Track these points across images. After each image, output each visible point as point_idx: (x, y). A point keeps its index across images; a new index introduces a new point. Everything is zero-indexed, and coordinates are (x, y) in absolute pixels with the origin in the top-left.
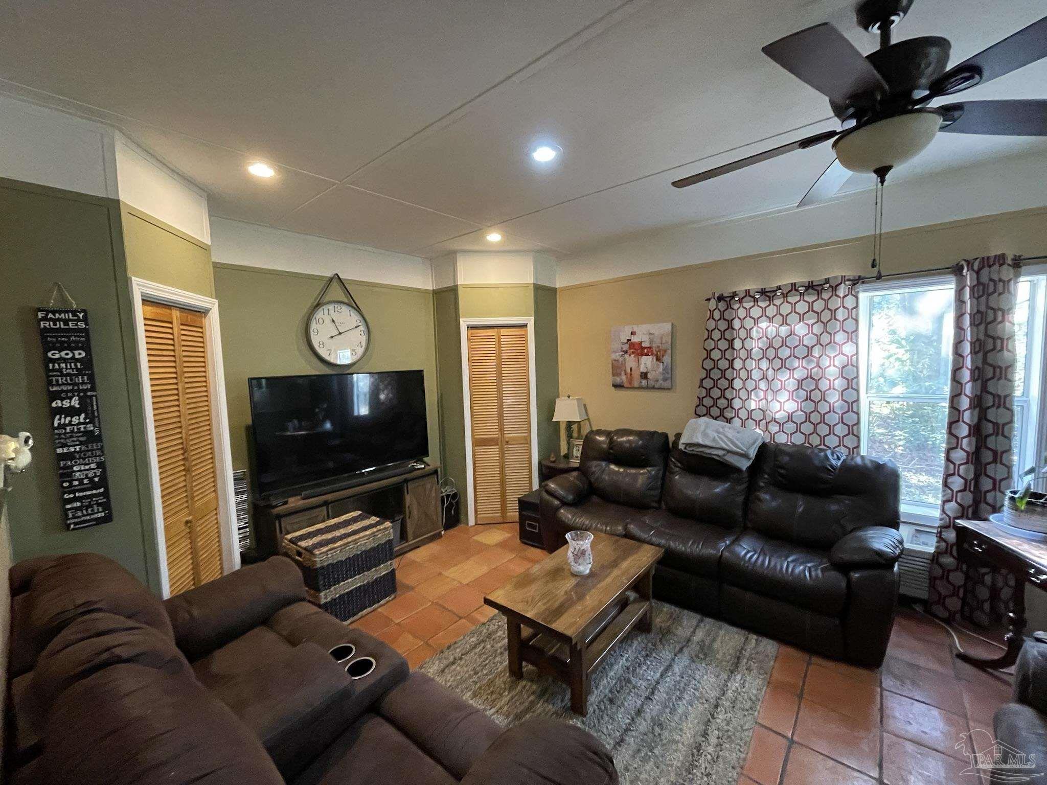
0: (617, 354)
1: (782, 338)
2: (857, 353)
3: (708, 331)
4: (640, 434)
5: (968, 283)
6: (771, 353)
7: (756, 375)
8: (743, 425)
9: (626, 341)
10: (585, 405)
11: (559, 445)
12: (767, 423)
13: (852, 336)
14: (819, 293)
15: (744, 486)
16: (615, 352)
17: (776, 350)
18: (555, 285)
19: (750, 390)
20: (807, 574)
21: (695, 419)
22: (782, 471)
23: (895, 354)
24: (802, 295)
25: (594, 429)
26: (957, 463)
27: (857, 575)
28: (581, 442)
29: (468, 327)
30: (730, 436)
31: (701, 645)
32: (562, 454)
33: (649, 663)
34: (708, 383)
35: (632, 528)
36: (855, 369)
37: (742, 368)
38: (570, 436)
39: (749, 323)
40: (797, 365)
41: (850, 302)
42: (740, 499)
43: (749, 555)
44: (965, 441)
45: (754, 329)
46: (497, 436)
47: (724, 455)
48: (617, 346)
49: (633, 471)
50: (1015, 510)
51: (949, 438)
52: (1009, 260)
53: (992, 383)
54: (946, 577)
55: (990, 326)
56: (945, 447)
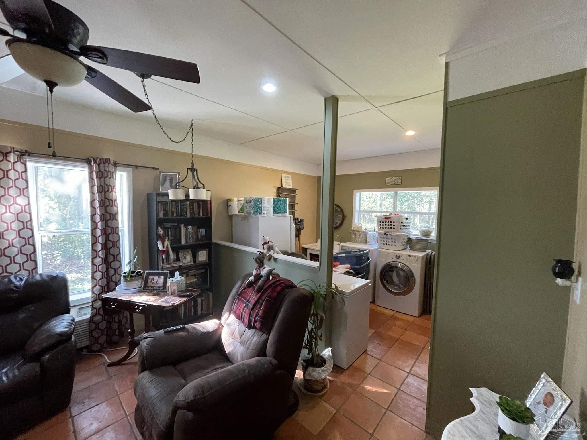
2: (29, 204)
5: (95, 169)
13: (24, 191)
20: (4, 378)
23: (49, 204)
26: (98, 265)
27: (47, 357)
36: (28, 215)
41: (19, 167)
44: (100, 252)
50: (126, 281)
51: (92, 253)
52: (112, 162)
53: (109, 222)
54: (97, 327)
55: (107, 194)
56: (91, 258)
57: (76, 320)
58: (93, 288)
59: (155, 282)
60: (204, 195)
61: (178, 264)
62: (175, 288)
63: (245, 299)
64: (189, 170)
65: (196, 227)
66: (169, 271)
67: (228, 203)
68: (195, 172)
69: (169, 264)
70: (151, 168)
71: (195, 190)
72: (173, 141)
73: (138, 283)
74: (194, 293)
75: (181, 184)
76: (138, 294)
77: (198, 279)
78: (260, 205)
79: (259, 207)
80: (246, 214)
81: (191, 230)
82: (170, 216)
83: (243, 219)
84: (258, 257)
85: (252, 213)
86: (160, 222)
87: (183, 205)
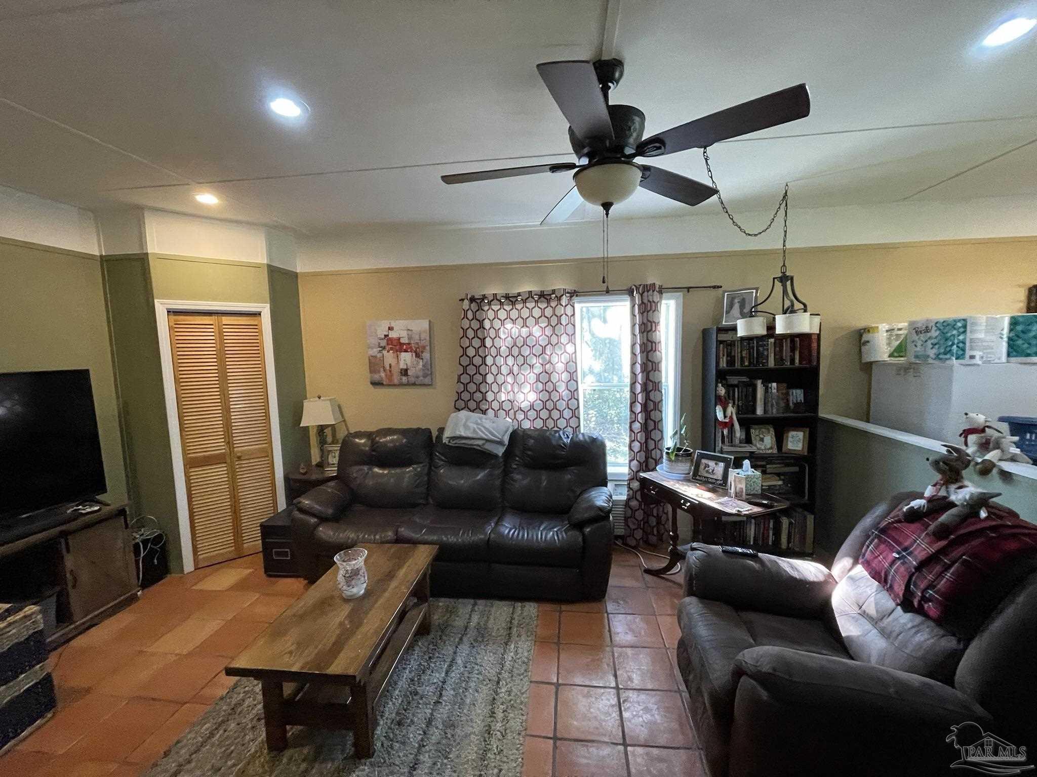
0: (375, 350)
1: (523, 338)
2: (575, 352)
3: (463, 329)
4: (404, 432)
5: (637, 302)
6: (515, 351)
7: (504, 370)
8: (496, 416)
9: (383, 337)
10: (339, 407)
11: (310, 453)
12: (515, 413)
13: (572, 337)
14: (548, 301)
15: (500, 471)
16: (372, 348)
17: (520, 348)
18: (296, 269)
19: (500, 384)
20: (556, 538)
21: (455, 414)
22: (529, 453)
24: (536, 302)
25: (352, 430)
26: (636, 432)
27: (588, 530)
28: (337, 448)
29: (168, 312)
30: (487, 426)
31: (478, 628)
32: (314, 463)
33: (433, 665)
34: (465, 379)
35: (404, 531)
36: (574, 364)
37: (493, 364)
38: (322, 442)
39: (497, 323)
40: (535, 362)
41: (569, 310)
42: (498, 482)
43: (511, 532)
44: (640, 416)
45: (502, 329)
46: (224, 451)
47: (484, 444)
48: (374, 341)
49: (398, 471)
50: (670, 460)
51: (631, 415)
52: (657, 289)
53: (651, 374)
54: (633, 516)
55: (649, 333)
56: (629, 421)
57: (614, 498)
58: (630, 461)
59: (711, 471)
60: (805, 324)
61: (748, 448)
62: (743, 486)
63: (898, 543)
64: (776, 280)
65: (785, 385)
66: (733, 457)
67: (861, 336)
68: (789, 283)
69: (732, 446)
70: (710, 287)
71: (787, 315)
72: (749, 235)
73: (685, 467)
74: (776, 504)
75: (759, 308)
76: (685, 483)
77: (784, 483)
78: (961, 337)
79: (956, 341)
80: (913, 360)
81: (774, 391)
82: (737, 365)
83: (902, 372)
84: (942, 458)
85: (932, 355)
86: (722, 376)
87: (762, 346)
